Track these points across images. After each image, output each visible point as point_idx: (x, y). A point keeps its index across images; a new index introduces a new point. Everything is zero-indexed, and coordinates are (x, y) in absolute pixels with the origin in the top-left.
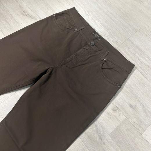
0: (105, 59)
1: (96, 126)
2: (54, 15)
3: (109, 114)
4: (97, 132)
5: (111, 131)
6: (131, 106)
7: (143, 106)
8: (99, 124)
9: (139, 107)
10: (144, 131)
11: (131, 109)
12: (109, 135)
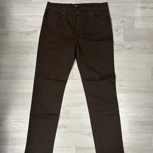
0: (92, 14)
1: (116, 44)
2: (44, 18)
3: (116, 35)
4: (119, 45)
5: (123, 40)
6: (121, 22)
7: (126, 17)
8: (116, 42)
9: (125, 19)
10: (134, 26)
11: (122, 24)
12: (124, 42)
